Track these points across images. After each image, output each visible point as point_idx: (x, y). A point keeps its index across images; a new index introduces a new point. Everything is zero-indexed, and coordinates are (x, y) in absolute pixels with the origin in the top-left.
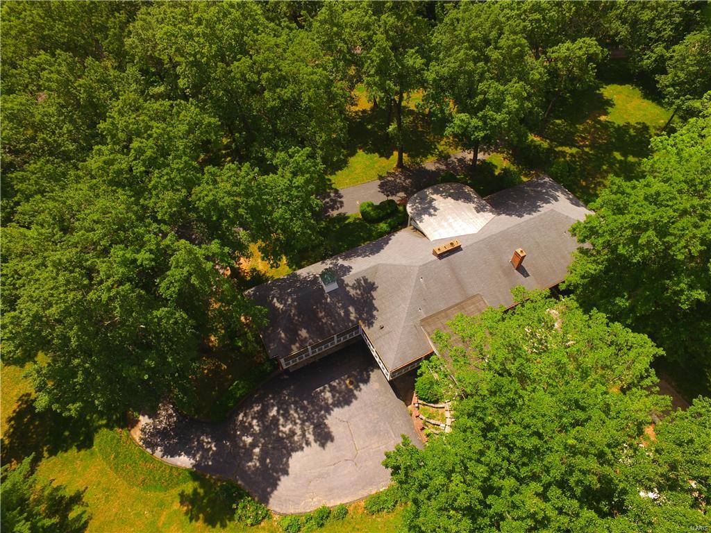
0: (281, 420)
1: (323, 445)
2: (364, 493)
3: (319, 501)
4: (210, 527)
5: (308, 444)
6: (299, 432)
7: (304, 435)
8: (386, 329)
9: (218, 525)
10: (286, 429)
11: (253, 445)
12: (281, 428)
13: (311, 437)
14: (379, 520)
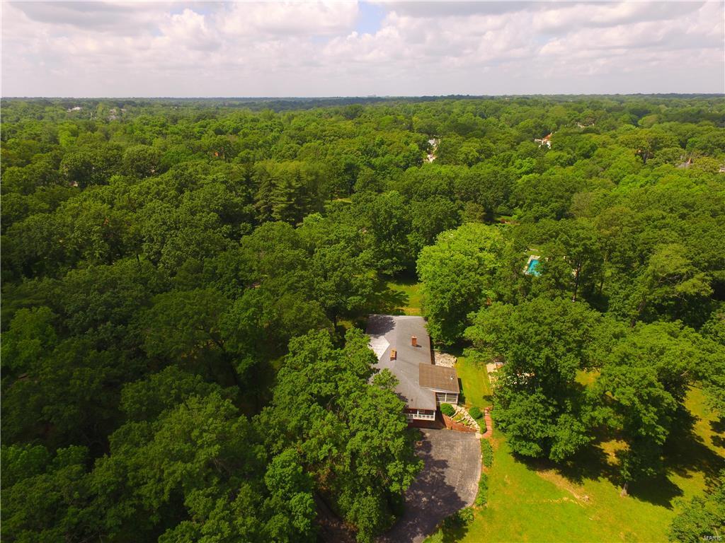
0: (423, 478)
1: (447, 466)
2: (479, 465)
3: (475, 485)
4: (464, 537)
5: (443, 473)
6: (434, 474)
7: (437, 473)
8: (414, 398)
9: (466, 534)
10: (429, 479)
11: (429, 498)
12: (426, 481)
13: (441, 470)
14: (495, 465)
